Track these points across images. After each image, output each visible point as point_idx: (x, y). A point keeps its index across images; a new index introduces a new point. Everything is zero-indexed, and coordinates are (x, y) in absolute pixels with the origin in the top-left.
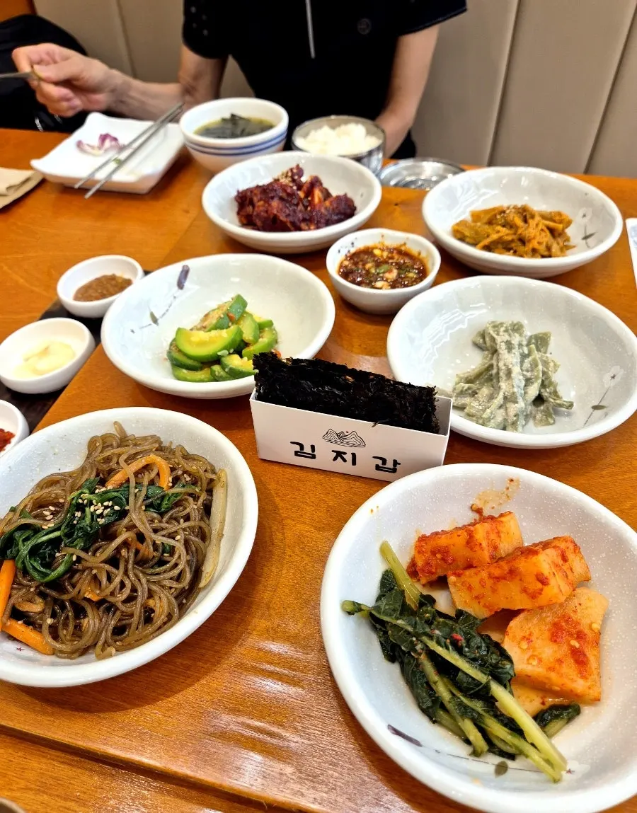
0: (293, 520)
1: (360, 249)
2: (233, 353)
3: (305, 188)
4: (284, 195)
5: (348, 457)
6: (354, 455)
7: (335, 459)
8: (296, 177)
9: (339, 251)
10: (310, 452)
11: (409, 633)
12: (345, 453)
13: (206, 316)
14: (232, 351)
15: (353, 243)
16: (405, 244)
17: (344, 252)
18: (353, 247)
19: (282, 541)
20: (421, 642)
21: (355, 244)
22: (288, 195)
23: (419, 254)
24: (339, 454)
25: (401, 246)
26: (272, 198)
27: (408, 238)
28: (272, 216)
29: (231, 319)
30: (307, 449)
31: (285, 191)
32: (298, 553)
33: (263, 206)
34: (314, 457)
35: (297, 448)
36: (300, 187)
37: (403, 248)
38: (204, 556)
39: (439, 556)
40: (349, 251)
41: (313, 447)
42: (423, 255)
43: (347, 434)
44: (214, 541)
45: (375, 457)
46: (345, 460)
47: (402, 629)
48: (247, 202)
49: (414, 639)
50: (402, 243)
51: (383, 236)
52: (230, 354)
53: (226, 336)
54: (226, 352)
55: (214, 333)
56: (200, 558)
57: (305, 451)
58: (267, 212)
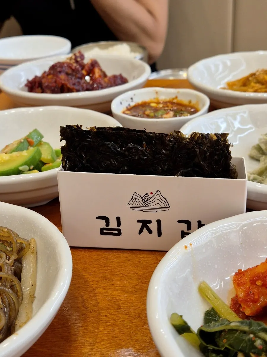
0: (105, 289)
1: (138, 103)
2: (33, 169)
3: (86, 68)
4: (70, 71)
5: (153, 226)
6: (159, 222)
7: (141, 232)
8: (79, 59)
9: (121, 103)
10: (116, 227)
11: (244, 332)
12: (150, 222)
13: (7, 146)
14: (32, 167)
15: (132, 99)
16: (176, 97)
17: (125, 105)
18: (132, 101)
19: (95, 306)
20: (259, 338)
21: (134, 100)
22: (73, 70)
23: (190, 102)
24: (145, 224)
25: (173, 99)
26: (60, 72)
27: (178, 92)
28: (60, 85)
29: (30, 144)
30: (113, 225)
31: (71, 68)
32: (114, 313)
33: (52, 78)
34: (119, 233)
35: (103, 224)
36: (83, 66)
37: (175, 101)
38: (17, 313)
39: (259, 283)
40: (129, 105)
41: (118, 219)
42: (194, 102)
43: (151, 196)
44: (26, 300)
45: (179, 222)
46: (150, 232)
47: (237, 330)
48: (37, 85)
49: (252, 336)
50: (174, 96)
51: (157, 93)
52: (30, 170)
53: (26, 154)
54: (27, 167)
55: (15, 154)
56: (13, 313)
57: (110, 227)
58: (56, 82)
